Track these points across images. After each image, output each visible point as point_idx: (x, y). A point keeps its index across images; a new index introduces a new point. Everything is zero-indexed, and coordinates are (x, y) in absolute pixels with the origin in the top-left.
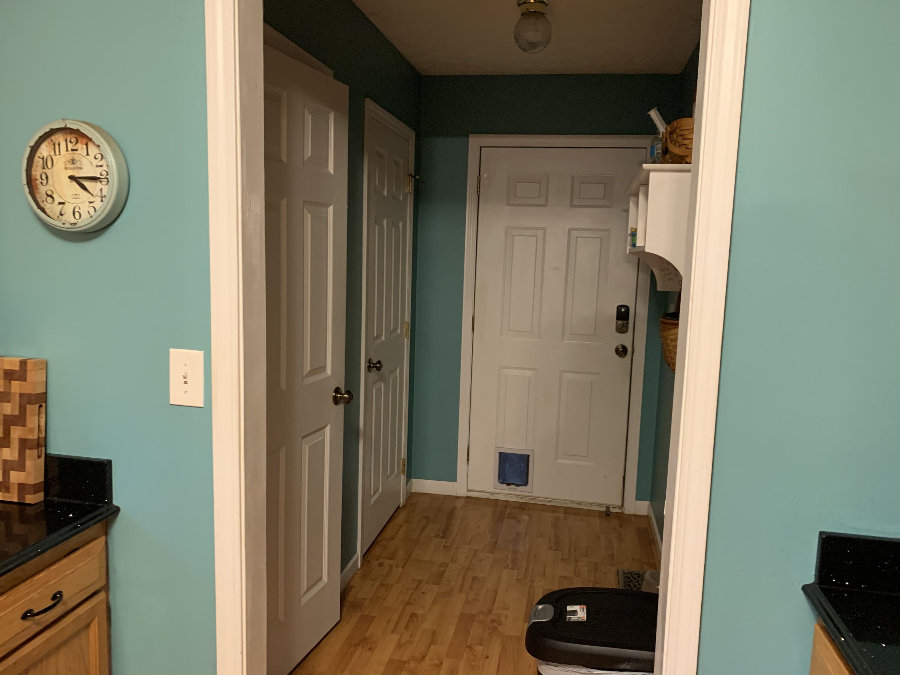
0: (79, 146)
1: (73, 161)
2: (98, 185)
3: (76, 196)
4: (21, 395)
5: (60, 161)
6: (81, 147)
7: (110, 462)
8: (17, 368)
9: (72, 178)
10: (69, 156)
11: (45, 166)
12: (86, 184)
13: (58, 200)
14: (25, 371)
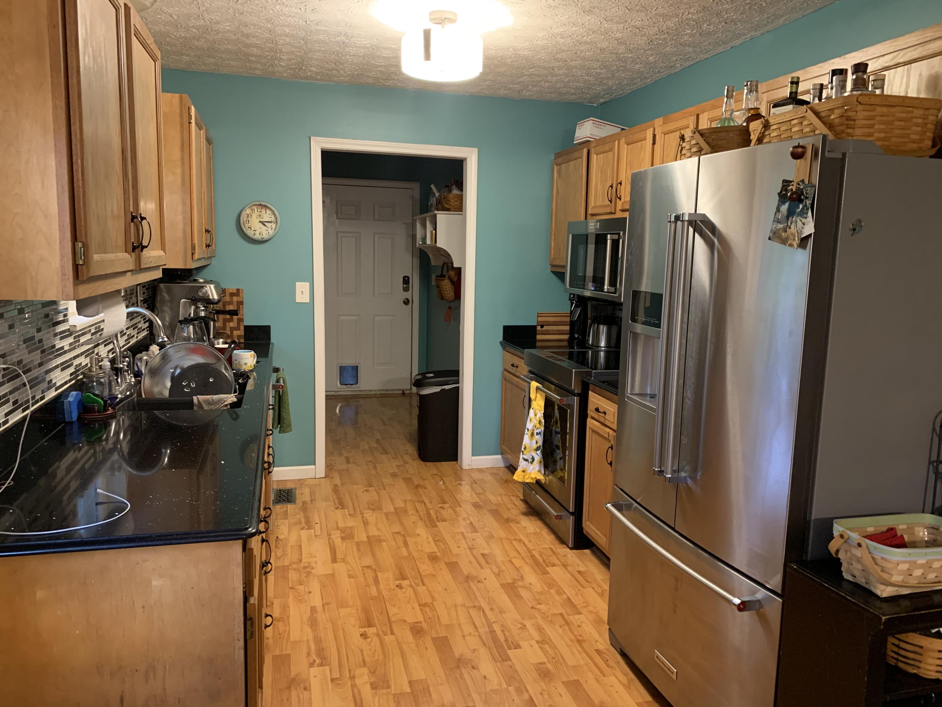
0: (263, 210)
1: (260, 216)
2: (270, 224)
3: (261, 228)
4: (237, 302)
5: (255, 215)
6: (264, 211)
7: (269, 327)
8: (235, 291)
9: (260, 222)
10: (258, 213)
11: (248, 216)
12: (266, 224)
13: (253, 229)
14: (239, 292)
